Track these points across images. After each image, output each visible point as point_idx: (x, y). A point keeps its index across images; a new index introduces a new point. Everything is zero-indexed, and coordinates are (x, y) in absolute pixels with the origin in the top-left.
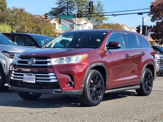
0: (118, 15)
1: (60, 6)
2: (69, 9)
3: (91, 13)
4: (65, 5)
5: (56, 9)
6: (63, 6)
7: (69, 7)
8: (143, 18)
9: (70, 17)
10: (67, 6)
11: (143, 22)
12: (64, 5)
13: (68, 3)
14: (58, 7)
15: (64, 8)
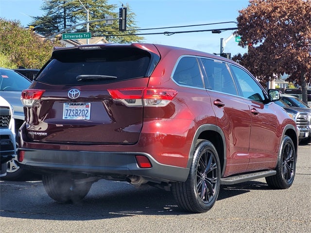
0: (174, 33)
1: (50, 13)
2: (68, 19)
3: (123, 28)
4: (61, 11)
5: (42, 19)
6: (55, 14)
7: (68, 15)
8: (222, 39)
9: (83, 36)
10: (65, 13)
11: (222, 48)
12: (58, 11)
13: (65, 9)
14: (45, 15)
15: (59, 17)
